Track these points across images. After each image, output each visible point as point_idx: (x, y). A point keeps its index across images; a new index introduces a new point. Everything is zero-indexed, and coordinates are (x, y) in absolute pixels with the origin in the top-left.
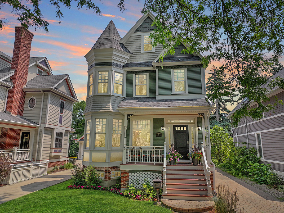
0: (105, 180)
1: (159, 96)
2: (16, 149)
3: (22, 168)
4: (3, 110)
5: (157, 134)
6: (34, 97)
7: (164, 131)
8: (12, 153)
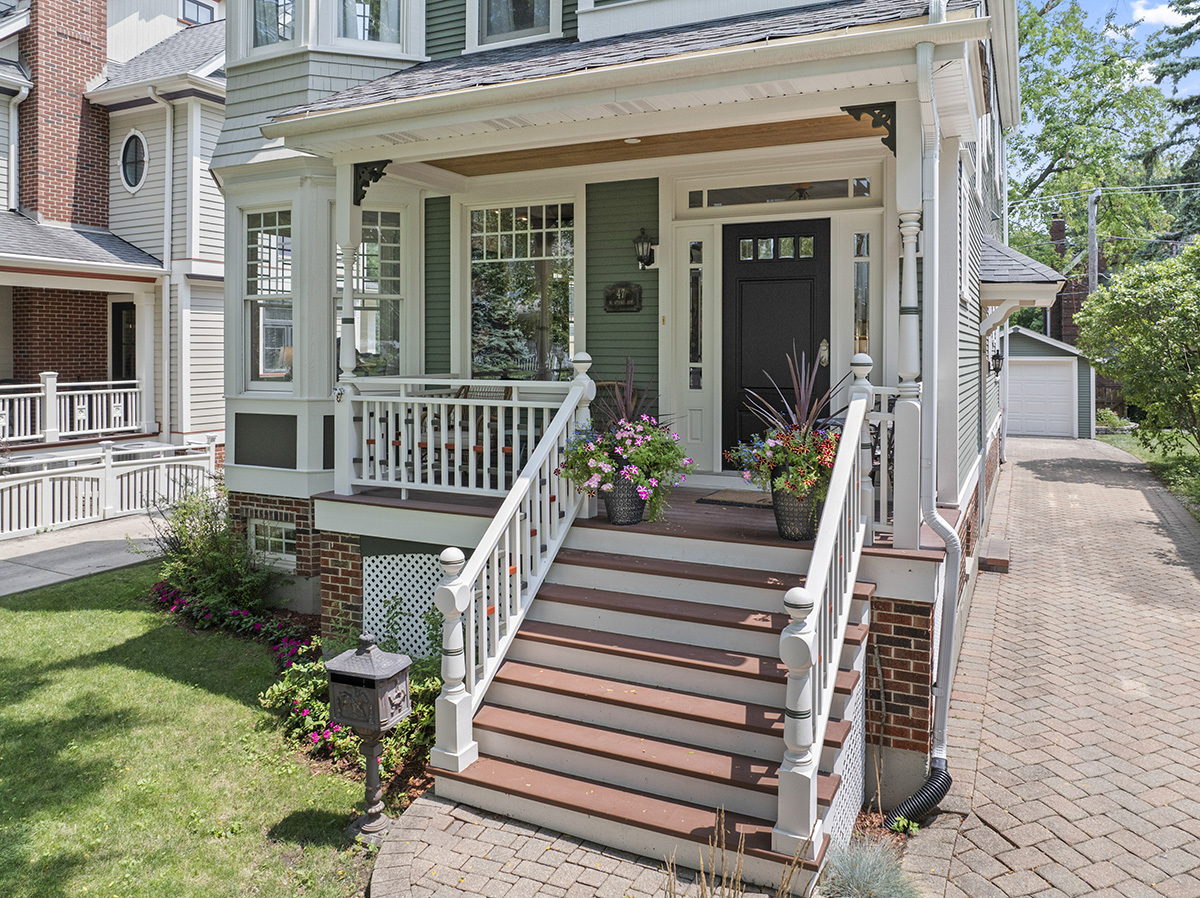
0: (300, 573)
1: (598, 15)
2: (49, 380)
3: (46, 471)
4: (5, 202)
5: (610, 297)
6: (138, 133)
7: (657, 271)
8: (33, 400)
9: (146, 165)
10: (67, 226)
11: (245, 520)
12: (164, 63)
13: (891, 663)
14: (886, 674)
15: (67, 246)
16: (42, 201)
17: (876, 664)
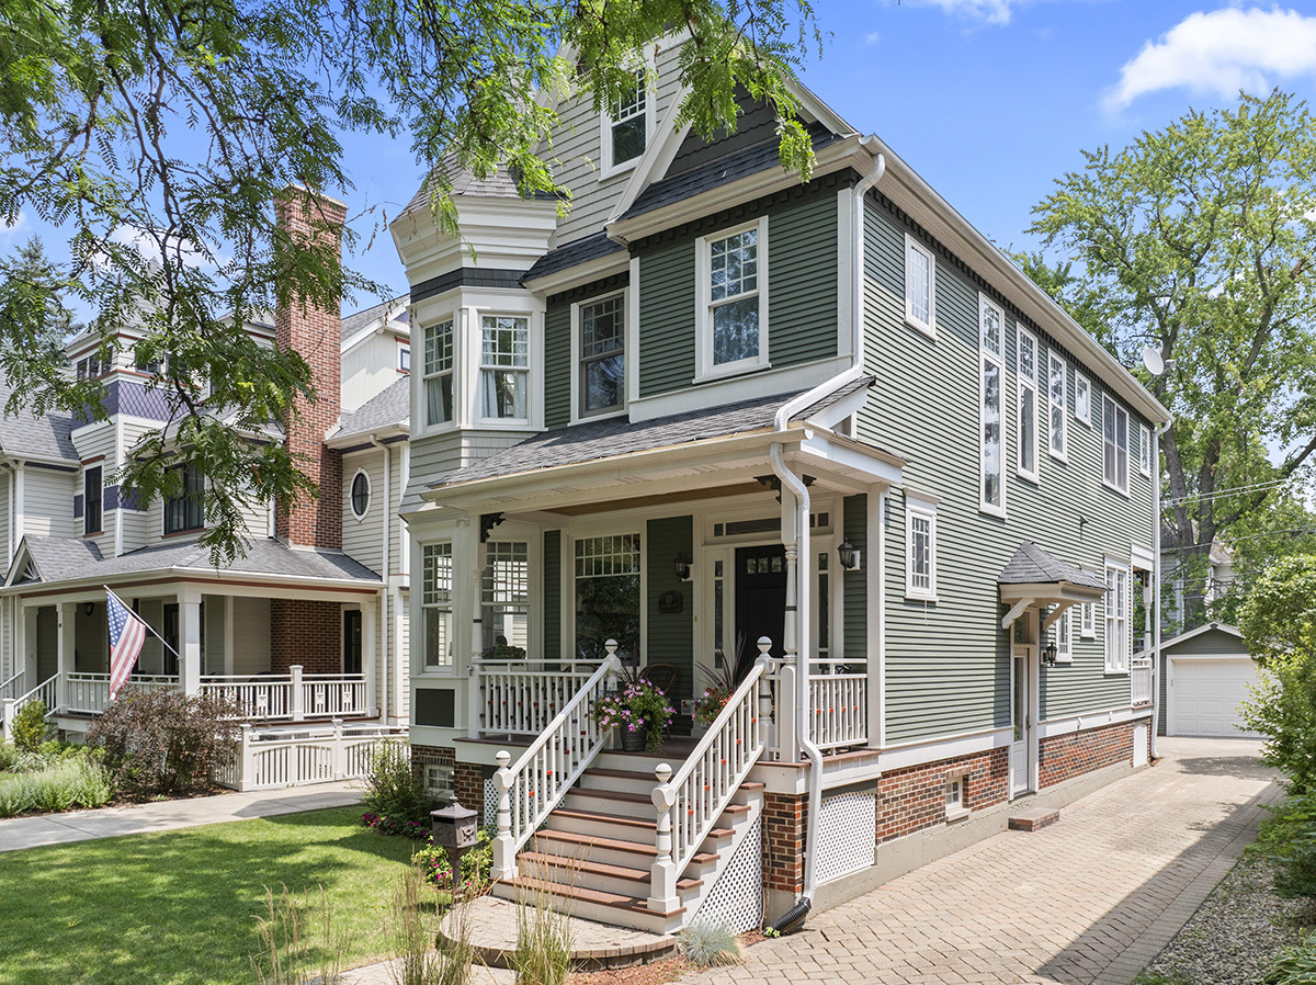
1: (642, 404)
2: (297, 672)
3: (293, 740)
4: (265, 531)
5: (662, 602)
6: (364, 472)
7: (692, 582)
8: (285, 687)
9: (370, 498)
10: (312, 549)
11: (422, 765)
12: (384, 412)
13: (775, 835)
14: (772, 842)
15: (311, 566)
16: (292, 530)
17: (767, 836)
